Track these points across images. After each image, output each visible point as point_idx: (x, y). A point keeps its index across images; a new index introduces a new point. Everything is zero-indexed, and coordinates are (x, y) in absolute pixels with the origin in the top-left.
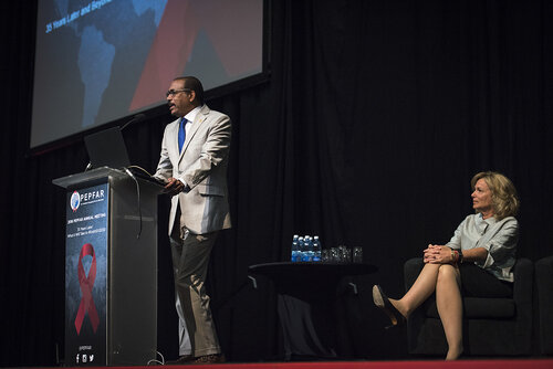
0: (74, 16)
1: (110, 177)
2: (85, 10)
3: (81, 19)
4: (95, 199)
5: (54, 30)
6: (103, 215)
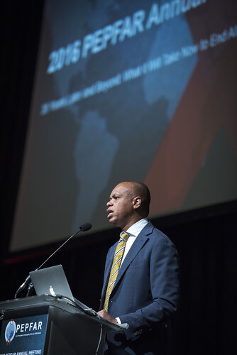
0: (76, 97)
1: (50, 307)
2: (89, 92)
3: (83, 103)
4: (32, 331)
5: (52, 113)
6: (39, 352)
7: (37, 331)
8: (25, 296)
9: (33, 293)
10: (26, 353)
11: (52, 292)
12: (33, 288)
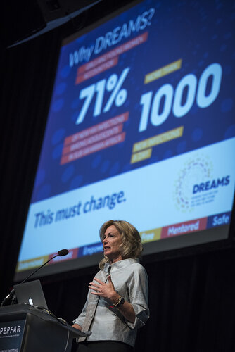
1: (29, 314)
4: (12, 334)
6: (16, 351)
7: (16, 334)
8: (10, 304)
9: (16, 302)
10: (6, 351)
11: (31, 302)
12: (16, 299)
